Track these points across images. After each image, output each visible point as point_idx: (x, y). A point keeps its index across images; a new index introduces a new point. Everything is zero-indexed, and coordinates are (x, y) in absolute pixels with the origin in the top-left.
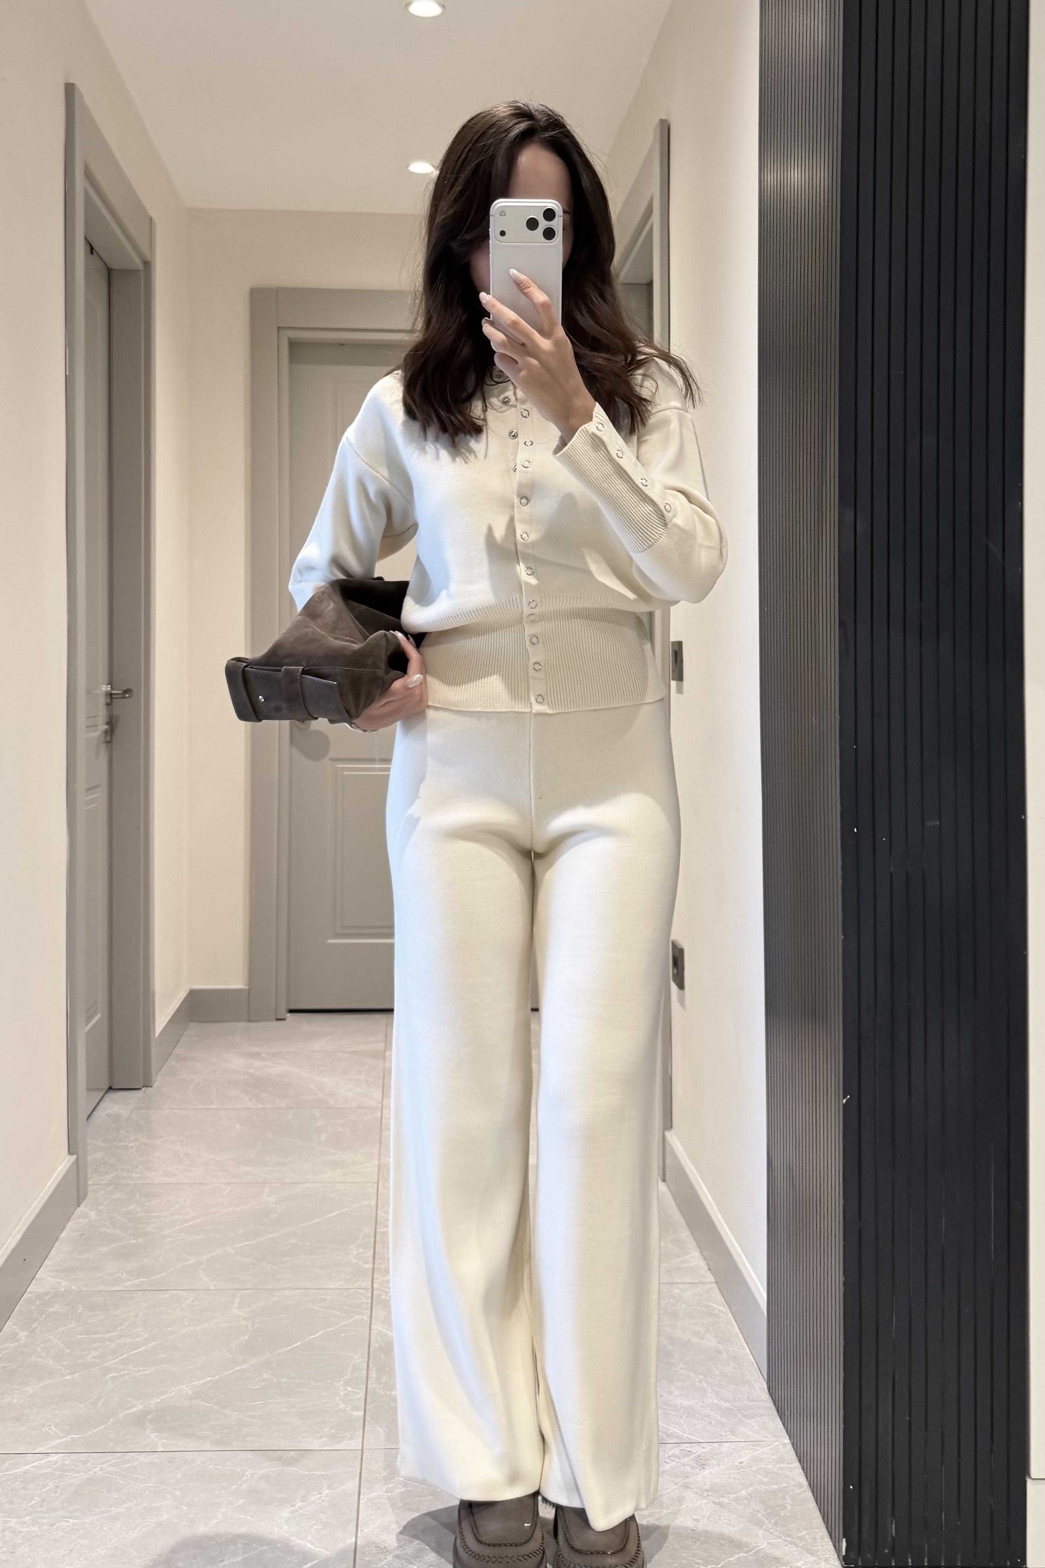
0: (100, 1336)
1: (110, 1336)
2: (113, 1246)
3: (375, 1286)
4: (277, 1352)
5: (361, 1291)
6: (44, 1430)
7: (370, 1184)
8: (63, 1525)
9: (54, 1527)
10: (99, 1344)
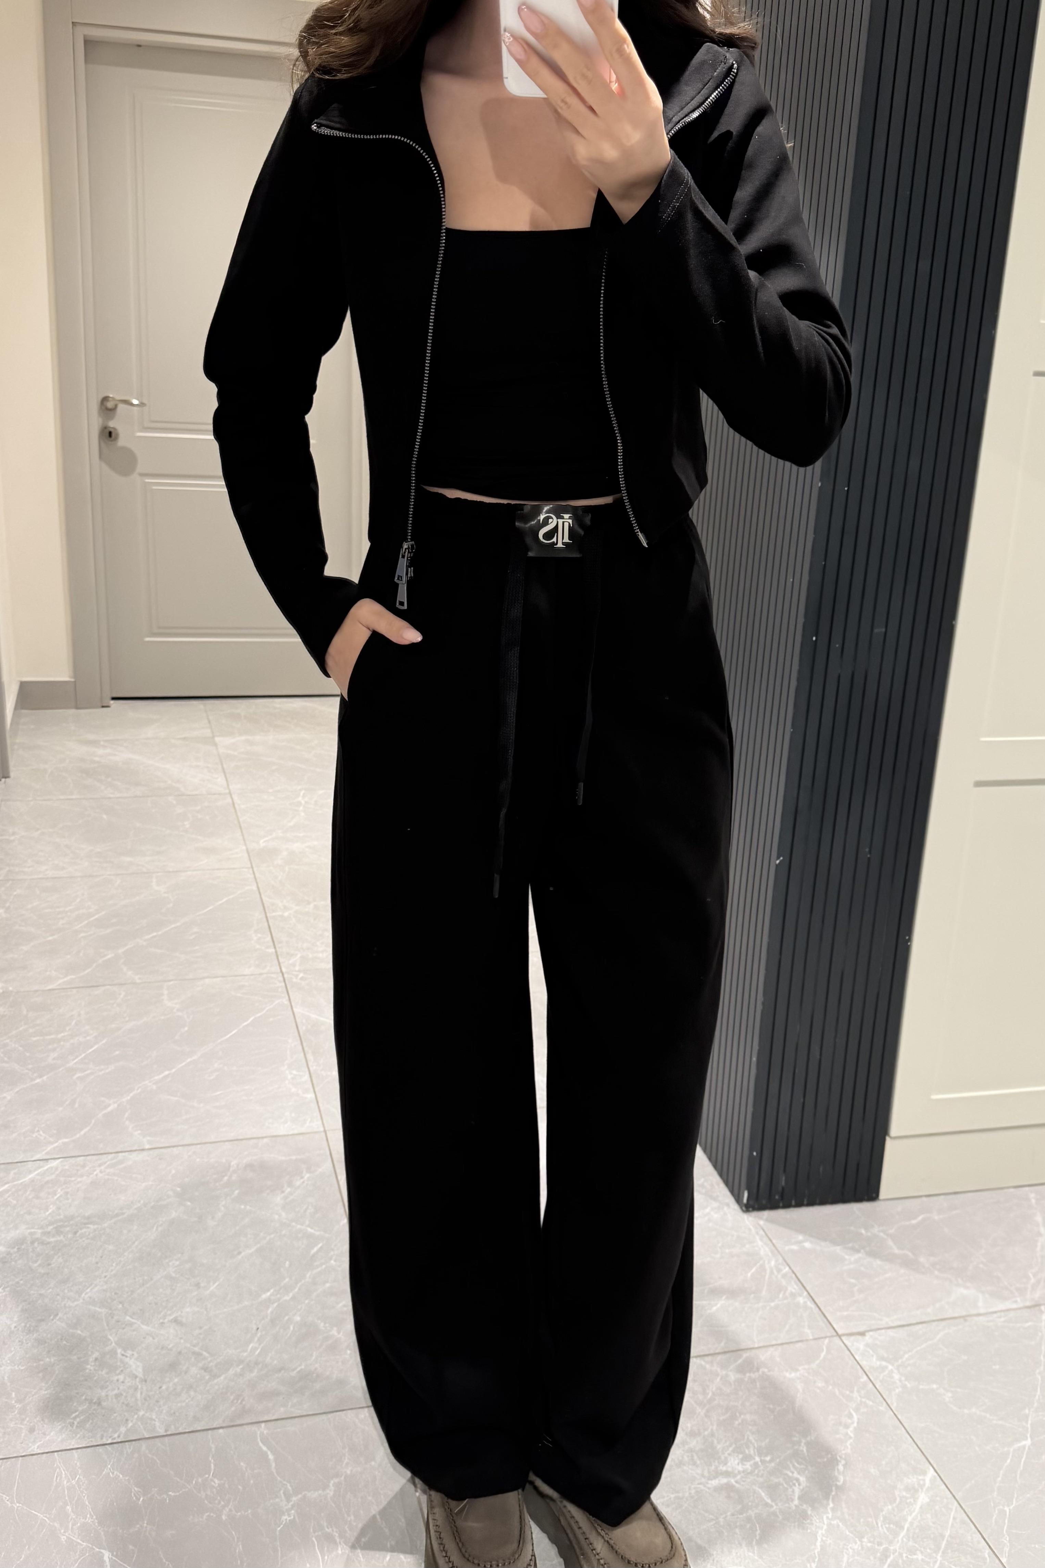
0: (52, 1037)
1: (64, 1036)
2: (32, 944)
3: (284, 970)
4: (219, 1041)
5: (272, 975)
6: (34, 1136)
7: (246, 870)
8: (85, 1232)
9: (78, 1234)
10: (55, 1045)
